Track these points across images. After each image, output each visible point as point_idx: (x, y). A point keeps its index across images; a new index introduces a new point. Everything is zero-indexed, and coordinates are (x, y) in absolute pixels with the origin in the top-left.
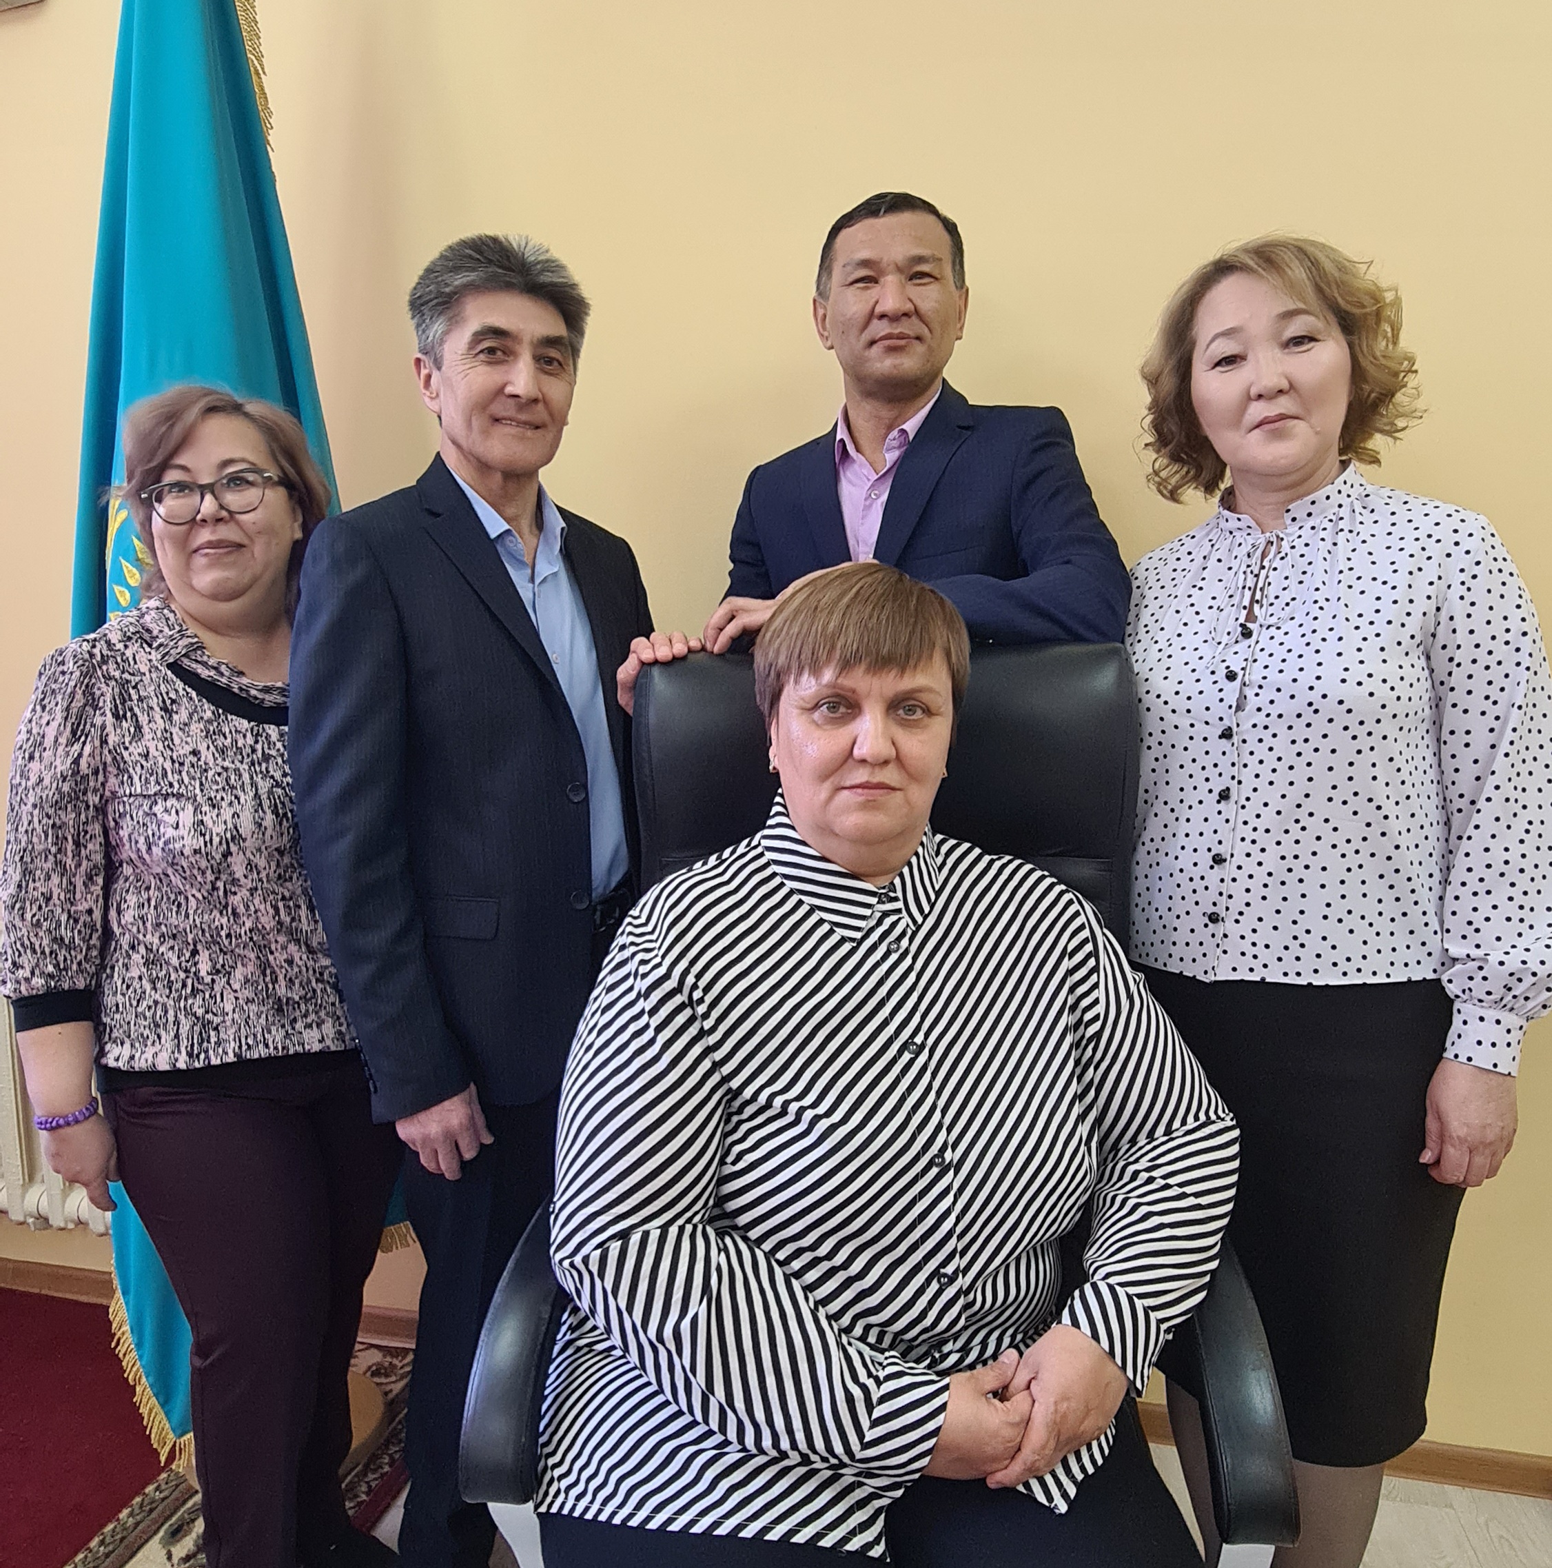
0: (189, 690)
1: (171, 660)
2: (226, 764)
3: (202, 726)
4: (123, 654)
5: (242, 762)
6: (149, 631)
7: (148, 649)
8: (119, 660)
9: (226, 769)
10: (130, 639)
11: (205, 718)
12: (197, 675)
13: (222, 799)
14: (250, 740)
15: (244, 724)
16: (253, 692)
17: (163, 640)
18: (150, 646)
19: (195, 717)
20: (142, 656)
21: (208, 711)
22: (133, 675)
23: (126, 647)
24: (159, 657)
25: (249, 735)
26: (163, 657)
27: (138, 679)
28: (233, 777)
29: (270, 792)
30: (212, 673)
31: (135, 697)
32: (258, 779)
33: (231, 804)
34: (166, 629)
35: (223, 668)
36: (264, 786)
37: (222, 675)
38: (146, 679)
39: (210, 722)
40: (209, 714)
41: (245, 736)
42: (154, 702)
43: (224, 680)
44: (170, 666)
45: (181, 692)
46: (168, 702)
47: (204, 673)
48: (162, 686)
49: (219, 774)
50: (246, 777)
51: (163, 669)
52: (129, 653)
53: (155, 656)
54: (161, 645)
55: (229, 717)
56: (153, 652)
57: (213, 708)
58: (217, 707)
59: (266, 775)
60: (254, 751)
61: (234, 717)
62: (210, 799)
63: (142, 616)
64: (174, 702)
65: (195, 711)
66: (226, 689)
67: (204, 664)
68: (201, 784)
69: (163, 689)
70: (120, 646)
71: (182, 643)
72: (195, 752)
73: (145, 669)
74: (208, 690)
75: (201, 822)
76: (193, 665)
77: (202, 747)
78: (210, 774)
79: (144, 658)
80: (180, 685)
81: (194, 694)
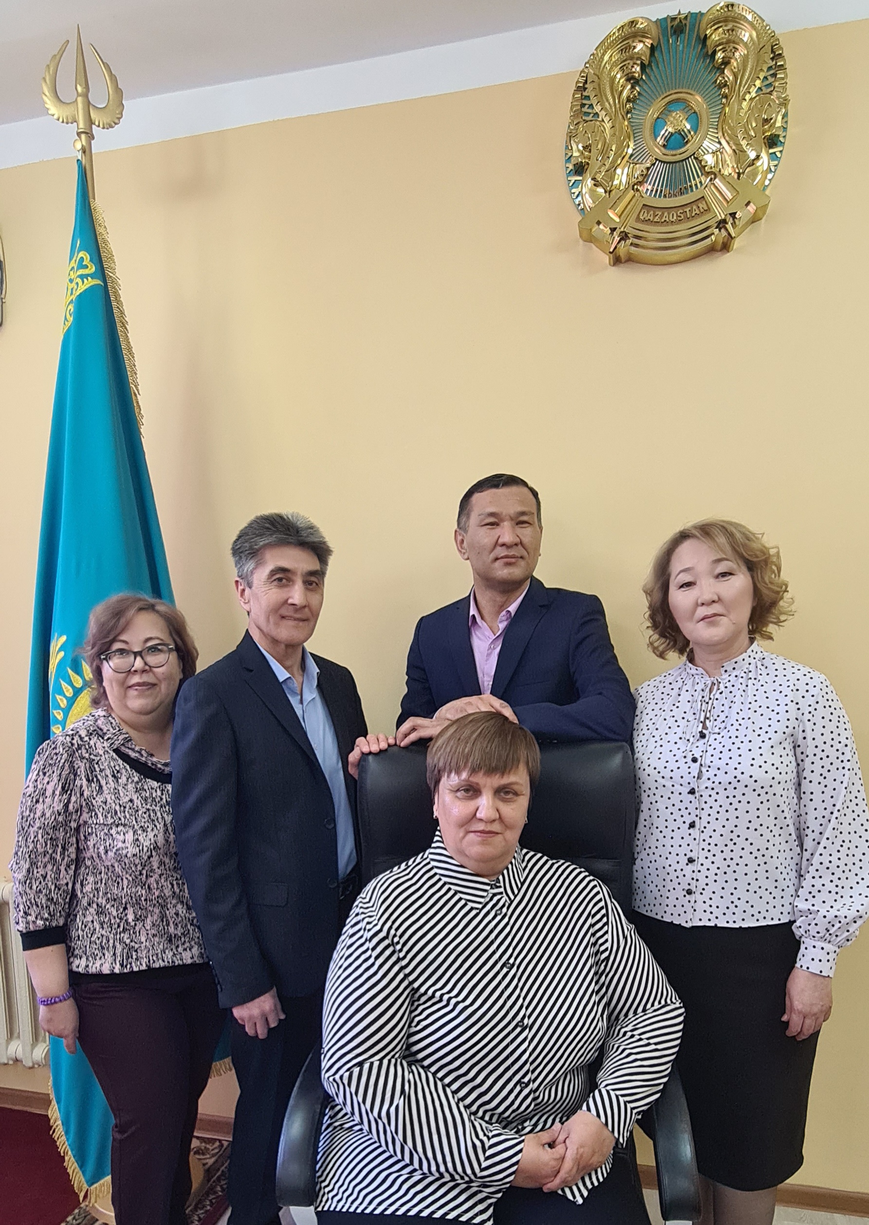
0: (125, 764)
1: (115, 747)
2: (148, 807)
3: (133, 785)
4: (89, 744)
5: (156, 806)
6: (101, 729)
7: (102, 741)
8: (87, 747)
9: (148, 810)
10: (91, 734)
11: (135, 781)
12: (128, 756)
13: (148, 827)
14: (159, 793)
15: (155, 784)
16: (159, 766)
17: (110, 735)
18: (103, 738)
19: (130, 780)
20: (99, 745)
21: (136, 777)
22: (96, 756)
23: (90, 739)
24: (109, 745)
25: (158, 790)
26: (111, 745)
27: (98, 758)
28: (152, 814)
30: (137, 755)
31: (98, 769)
32: (165, 815)
33: (152, 830)
34: (111, 730)
35: (143, 752)
37: (142, 756)
38: (103, 759)
39: (137, 783)
40: (136, 779)
41: (156, 791)
42: (108, 772)
43: (144, 759)
44: (114, 751)
45: (122, 766)
46: (116, 772)
47: (133, 755)
48: (112, 763)
49: (145, 813)
50: (159, 814)
51: (111, 752)
52: (92, 743)
53: (106, 744)
54: (109, 739)
55: (147, 780)
56: (105, 742)
57: (138, 775)
58: (141, 775)
60: (161, 799)
61: (150, 780)
62: (141, 827)
63: (96, 721)
64: (118, 772)
65: (130, 777)
66: (145, 764)
67: (133, 750)
68: (136, 818)
69: (112, 764)
70: (86, 739)
71: (121, 738)
72: (131, 801)
73: (101, 752)
74: (135, 764)
75: (137, 840)
76: (127, 750)
77: (135, 798)
78: (140, 813)
79: (100, 746)
80: (120, 762)
81: (128, 767)
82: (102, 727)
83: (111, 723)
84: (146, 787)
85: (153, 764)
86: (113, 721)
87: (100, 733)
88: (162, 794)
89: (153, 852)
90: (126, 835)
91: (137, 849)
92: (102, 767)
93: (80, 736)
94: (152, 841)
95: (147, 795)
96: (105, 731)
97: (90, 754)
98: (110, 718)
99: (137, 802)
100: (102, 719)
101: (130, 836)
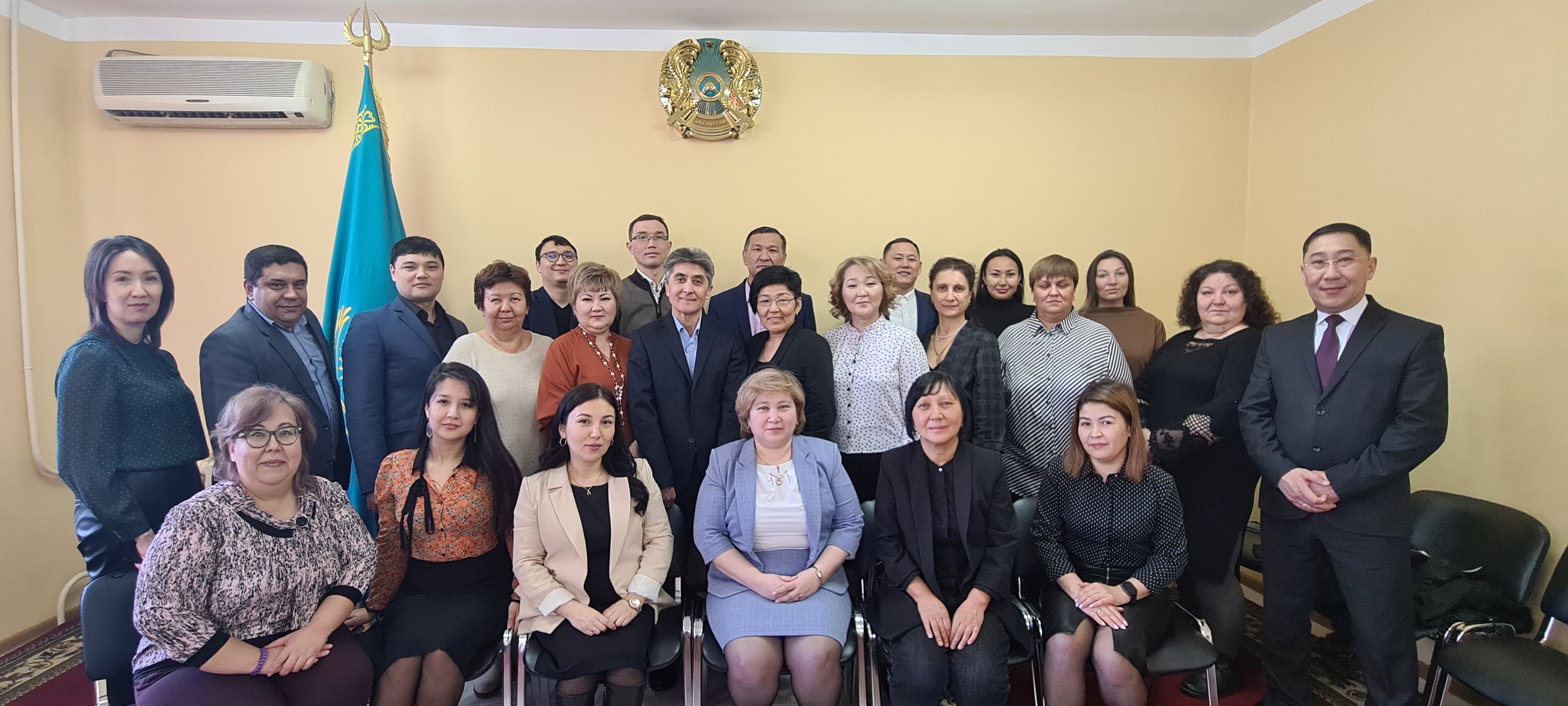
0: (246, 523)
1: (239, 510)
2: (259, 557)
3: (251, 540)
4: (218, 507)
5: (266, 556)
8: (216, 510)
9: (259, 559)
10: (220, 500)
11: (252, 536)
12: (249, 517)
13: (254, 573)
14: (272, 545)
15: (270, 538)
16: (276, 524)
17: (236, 501)
18: (230, 503)
19: (248, 536)
21: (254, 532)
22: (223, 517)
25: (272, 543)
26: (236, 509)
27: (225, 519)
28: (261, 563)
29: (278, 569)
30: (258, 516)
31: (223, 528)
32: (273, 563)
33: (259, 575)
34: (238, 496)
35: (263, 514)
36: (275, 566)
37: (263, 517)
39: (255, 537)
40: (254, 534)
41: (269, 544)
42: (231, 529)
43: (263, 519)
44: (239, 513)
45: (243, 525)
46: (237, 529)
47: (254, 516)
50: (268, 562)
51: (236, 514)
52: (220, 507)
53: (232, 508)
54: (235, 503)
55: (263, 535)
57: (256, 531)
58: (259, 531)
59: (277, 561)
60: (273, 550)
61: (265, 535)
62: (249, 574)
63: (225, 489)
64: (240, 528)
65: (249, 532)
66: (264, 523)
67: (255, 512)
68: (246, 566)
69: (235, 523)
70: (217, 503)
71: (246, 503)
72: (246, 551)
73: (227, 514)
74: (255, 523)
75: (243, 584)
76: (249, 513)
77: (249, 549)
78: (251, 561)
79: (227, 509)
80: (242, 521)
81: (248, 525)
82: (230, 494)
83: (239, 491)
84: (261, 541)
85: (270, 523)
86: (240, 490)
87: (228, 499)
88: (275, 546)
89: (255, 593)
90: (234, 580)
91: (241, 591)
92: (226, 526)
93: (210, 502)
94: (256, 585)
95: (261, 546)
96: (232, 497)
97: (219, 515)
98: (238, 488)
99: (251, 553)
100: (231, 488)
101: (236, 582)
